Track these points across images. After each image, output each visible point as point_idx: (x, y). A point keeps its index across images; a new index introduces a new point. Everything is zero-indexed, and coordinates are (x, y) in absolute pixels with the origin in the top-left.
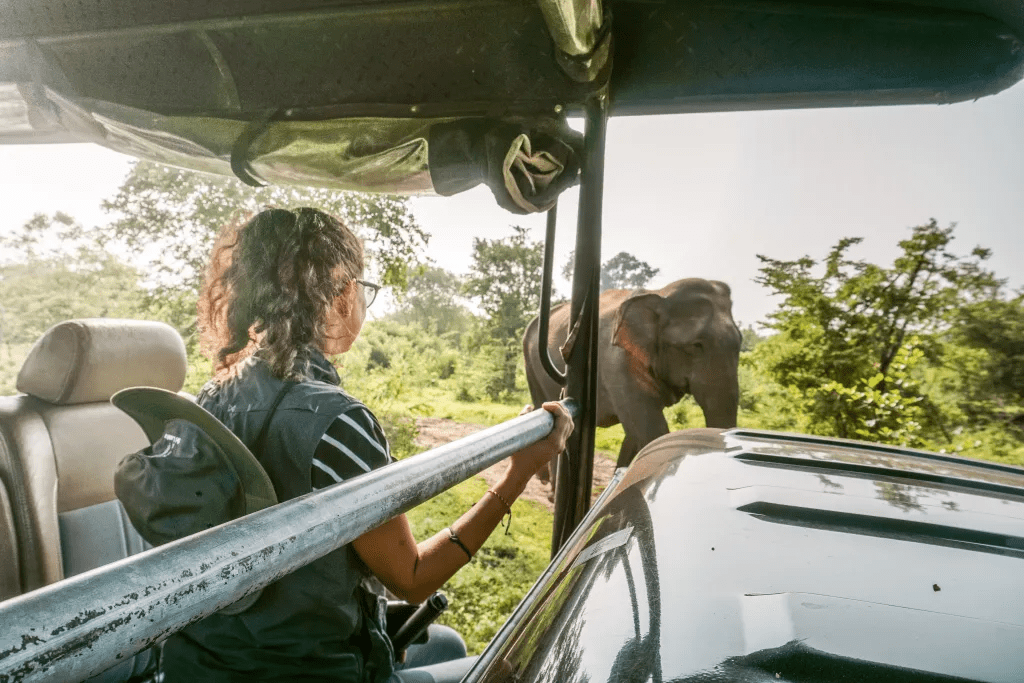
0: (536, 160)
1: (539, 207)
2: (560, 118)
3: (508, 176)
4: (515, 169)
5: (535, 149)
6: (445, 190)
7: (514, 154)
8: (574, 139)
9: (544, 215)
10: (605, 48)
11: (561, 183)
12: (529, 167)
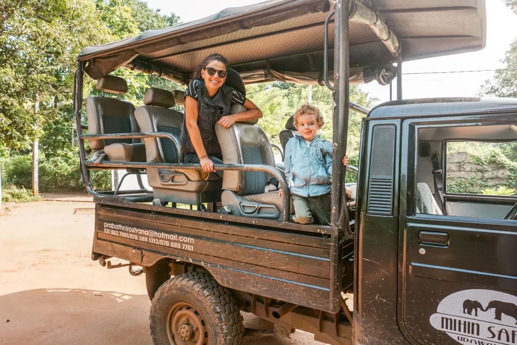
0: (387, 74)
1: (388, 83)
2: (392, 63)
3: (381, 78)
4: (382, 77)
5: (386, 71)
6: (366, 82)
7: (382, 73)
8: (394, 68)
9: (389, 85)
10: (400, 50)
11: (392, 77)
12: (385, 75)
